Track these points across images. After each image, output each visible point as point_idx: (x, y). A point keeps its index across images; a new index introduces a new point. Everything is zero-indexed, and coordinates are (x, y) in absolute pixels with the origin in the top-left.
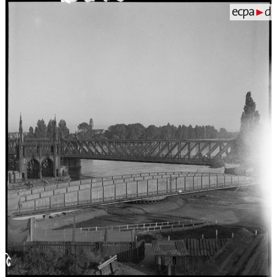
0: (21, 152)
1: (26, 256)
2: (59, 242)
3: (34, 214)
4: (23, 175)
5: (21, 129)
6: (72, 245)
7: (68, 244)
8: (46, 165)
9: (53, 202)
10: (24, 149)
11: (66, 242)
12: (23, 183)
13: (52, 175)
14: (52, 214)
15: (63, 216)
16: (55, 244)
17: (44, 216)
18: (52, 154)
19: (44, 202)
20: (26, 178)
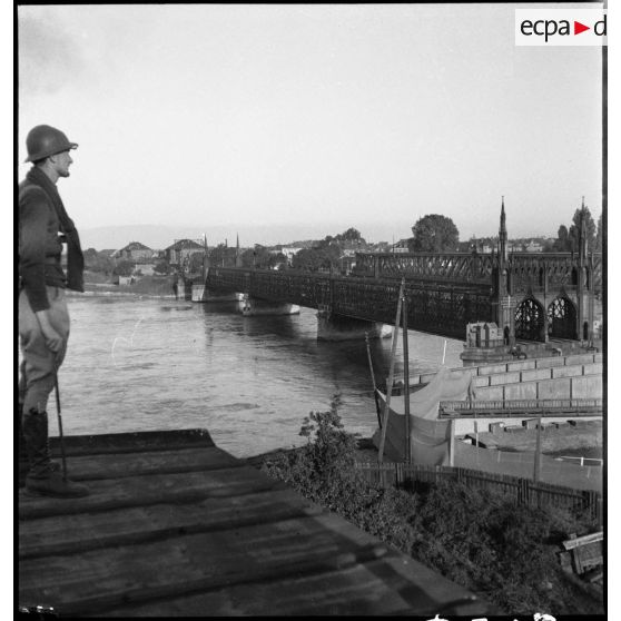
0: (503, 282)
1: (431, 494)
2: (506, 477)
3: (498, 414)
4: (506, 331)
5: (503, 233)
6: (532, 489)
7: (522, 484)
8: (560, 312)
9: (545, 395)
10: (508, 275)
11: (520, 481)
12: (506, 350)
13: (574, 337)
14: (545, 421)
15: (569, 428)
16: (495, 480)
17: (524, 423)
18: (574, 289)
19: (523, 392)
20: (513, 340)
